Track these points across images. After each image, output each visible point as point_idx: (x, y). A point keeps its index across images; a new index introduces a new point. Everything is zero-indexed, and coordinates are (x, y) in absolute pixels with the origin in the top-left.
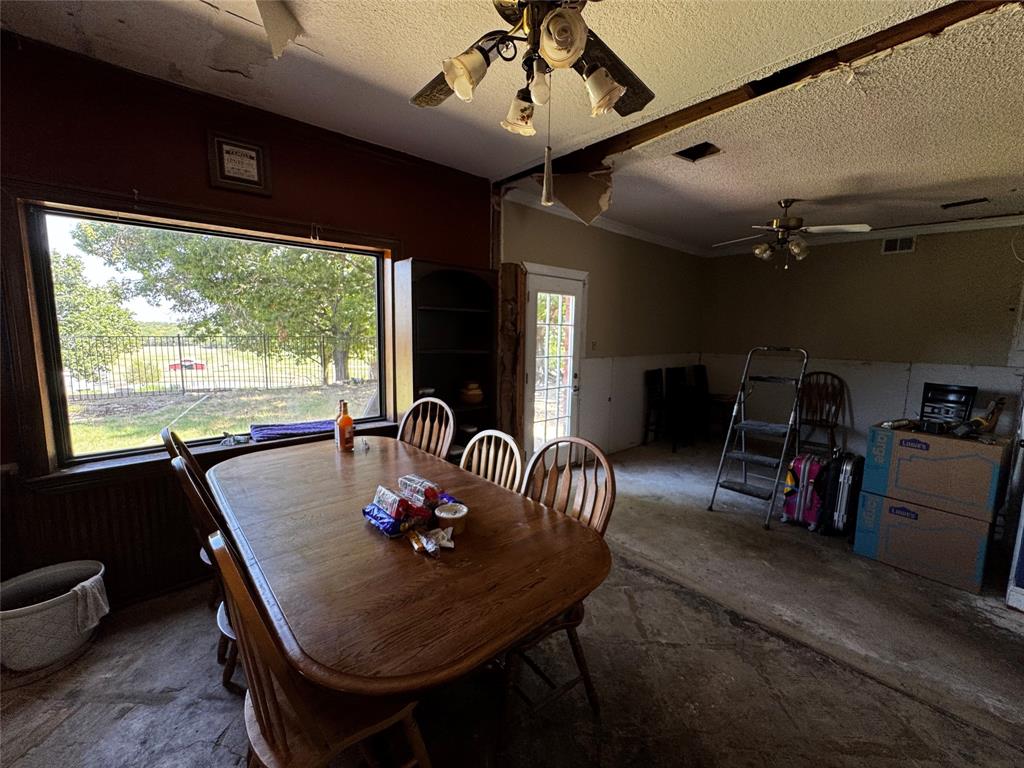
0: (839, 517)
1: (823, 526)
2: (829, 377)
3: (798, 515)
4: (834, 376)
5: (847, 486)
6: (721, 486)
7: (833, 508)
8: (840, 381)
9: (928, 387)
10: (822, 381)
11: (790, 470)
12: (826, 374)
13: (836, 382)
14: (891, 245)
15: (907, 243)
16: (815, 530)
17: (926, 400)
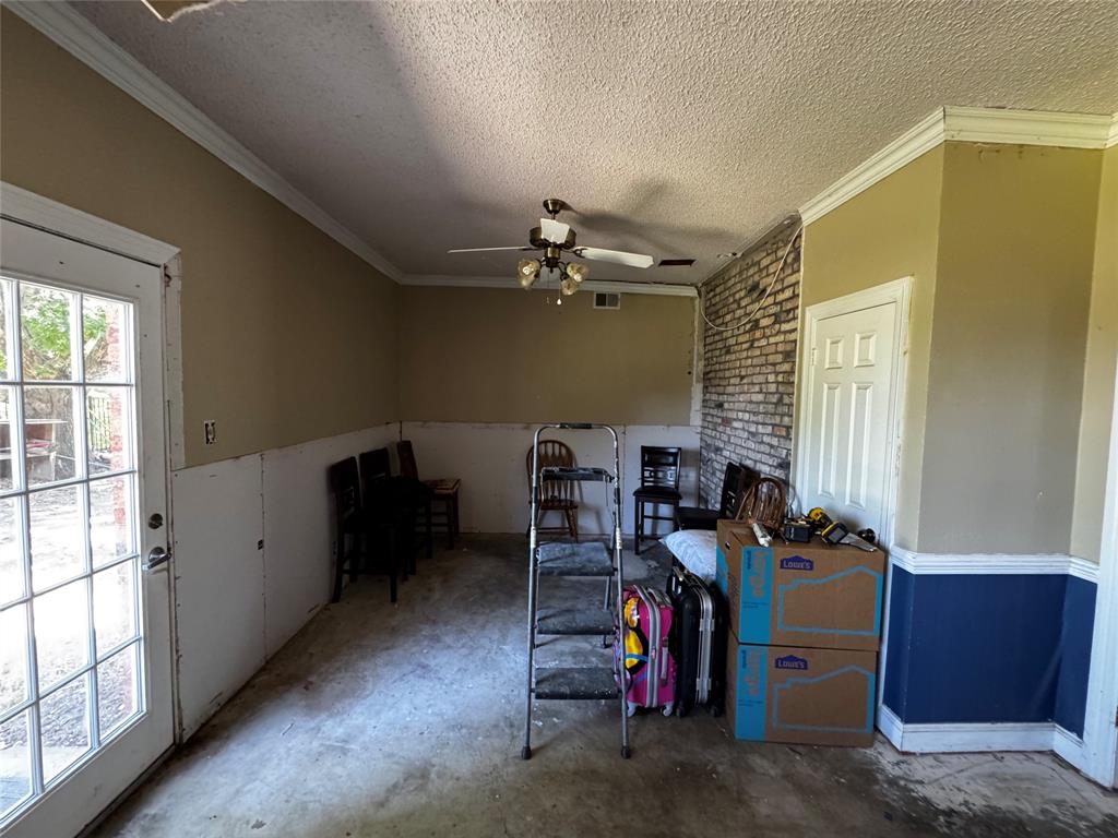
0: (703, 684)
1: (681, 703)
2: (557, 446)
3: (650, 700)
4: (561, 444)
5: (709, 635)
6: (539, 697)
7: (694, 673)
8: (568, 449)
9: (645, 450)
10: (550, 452)
11: (633, 629)
12: (553, 442)
13: (564, 451)
14: (602, 299)
15: (614, 298)
16: (673, 713)
17: (644, 464)
